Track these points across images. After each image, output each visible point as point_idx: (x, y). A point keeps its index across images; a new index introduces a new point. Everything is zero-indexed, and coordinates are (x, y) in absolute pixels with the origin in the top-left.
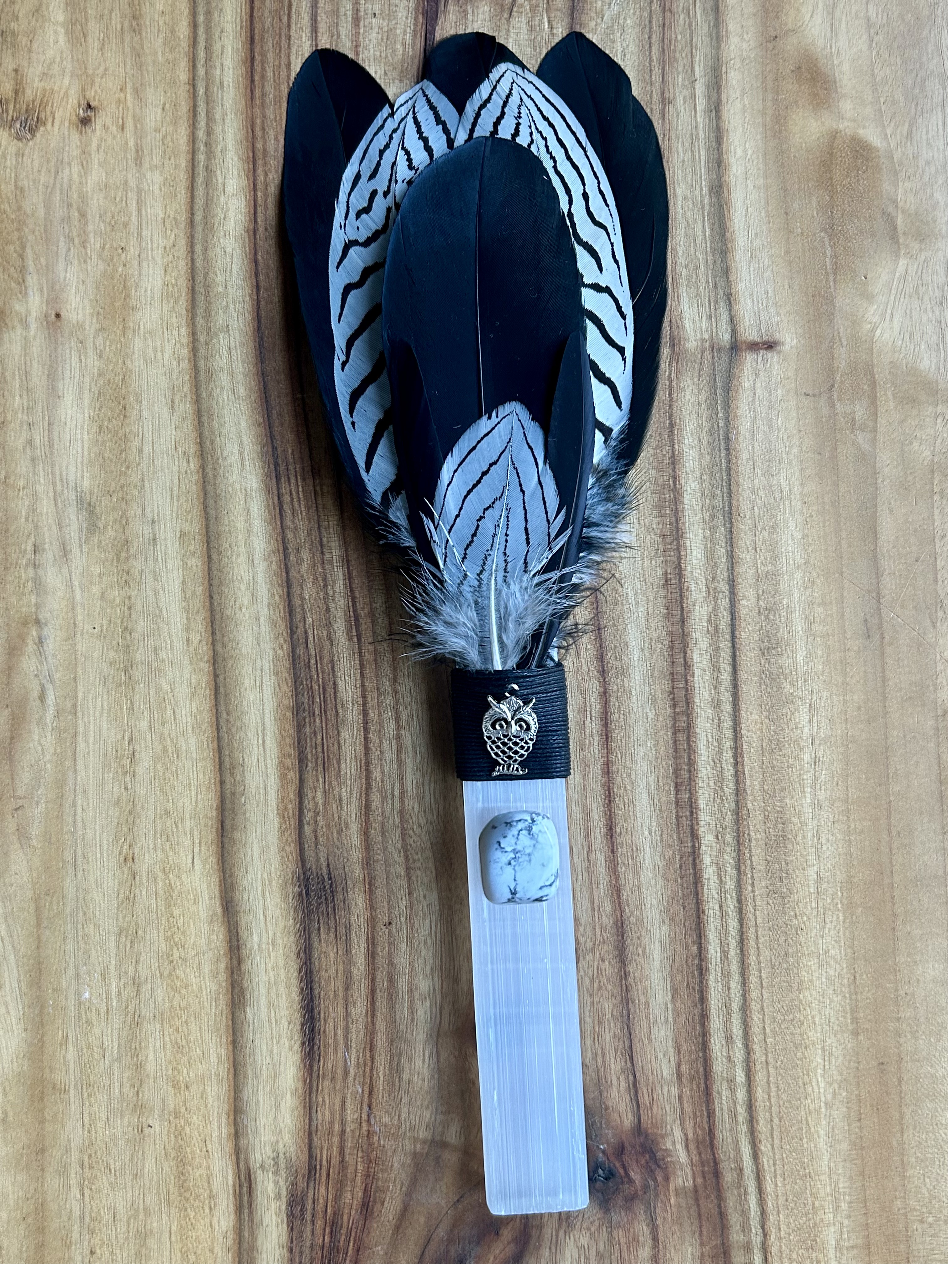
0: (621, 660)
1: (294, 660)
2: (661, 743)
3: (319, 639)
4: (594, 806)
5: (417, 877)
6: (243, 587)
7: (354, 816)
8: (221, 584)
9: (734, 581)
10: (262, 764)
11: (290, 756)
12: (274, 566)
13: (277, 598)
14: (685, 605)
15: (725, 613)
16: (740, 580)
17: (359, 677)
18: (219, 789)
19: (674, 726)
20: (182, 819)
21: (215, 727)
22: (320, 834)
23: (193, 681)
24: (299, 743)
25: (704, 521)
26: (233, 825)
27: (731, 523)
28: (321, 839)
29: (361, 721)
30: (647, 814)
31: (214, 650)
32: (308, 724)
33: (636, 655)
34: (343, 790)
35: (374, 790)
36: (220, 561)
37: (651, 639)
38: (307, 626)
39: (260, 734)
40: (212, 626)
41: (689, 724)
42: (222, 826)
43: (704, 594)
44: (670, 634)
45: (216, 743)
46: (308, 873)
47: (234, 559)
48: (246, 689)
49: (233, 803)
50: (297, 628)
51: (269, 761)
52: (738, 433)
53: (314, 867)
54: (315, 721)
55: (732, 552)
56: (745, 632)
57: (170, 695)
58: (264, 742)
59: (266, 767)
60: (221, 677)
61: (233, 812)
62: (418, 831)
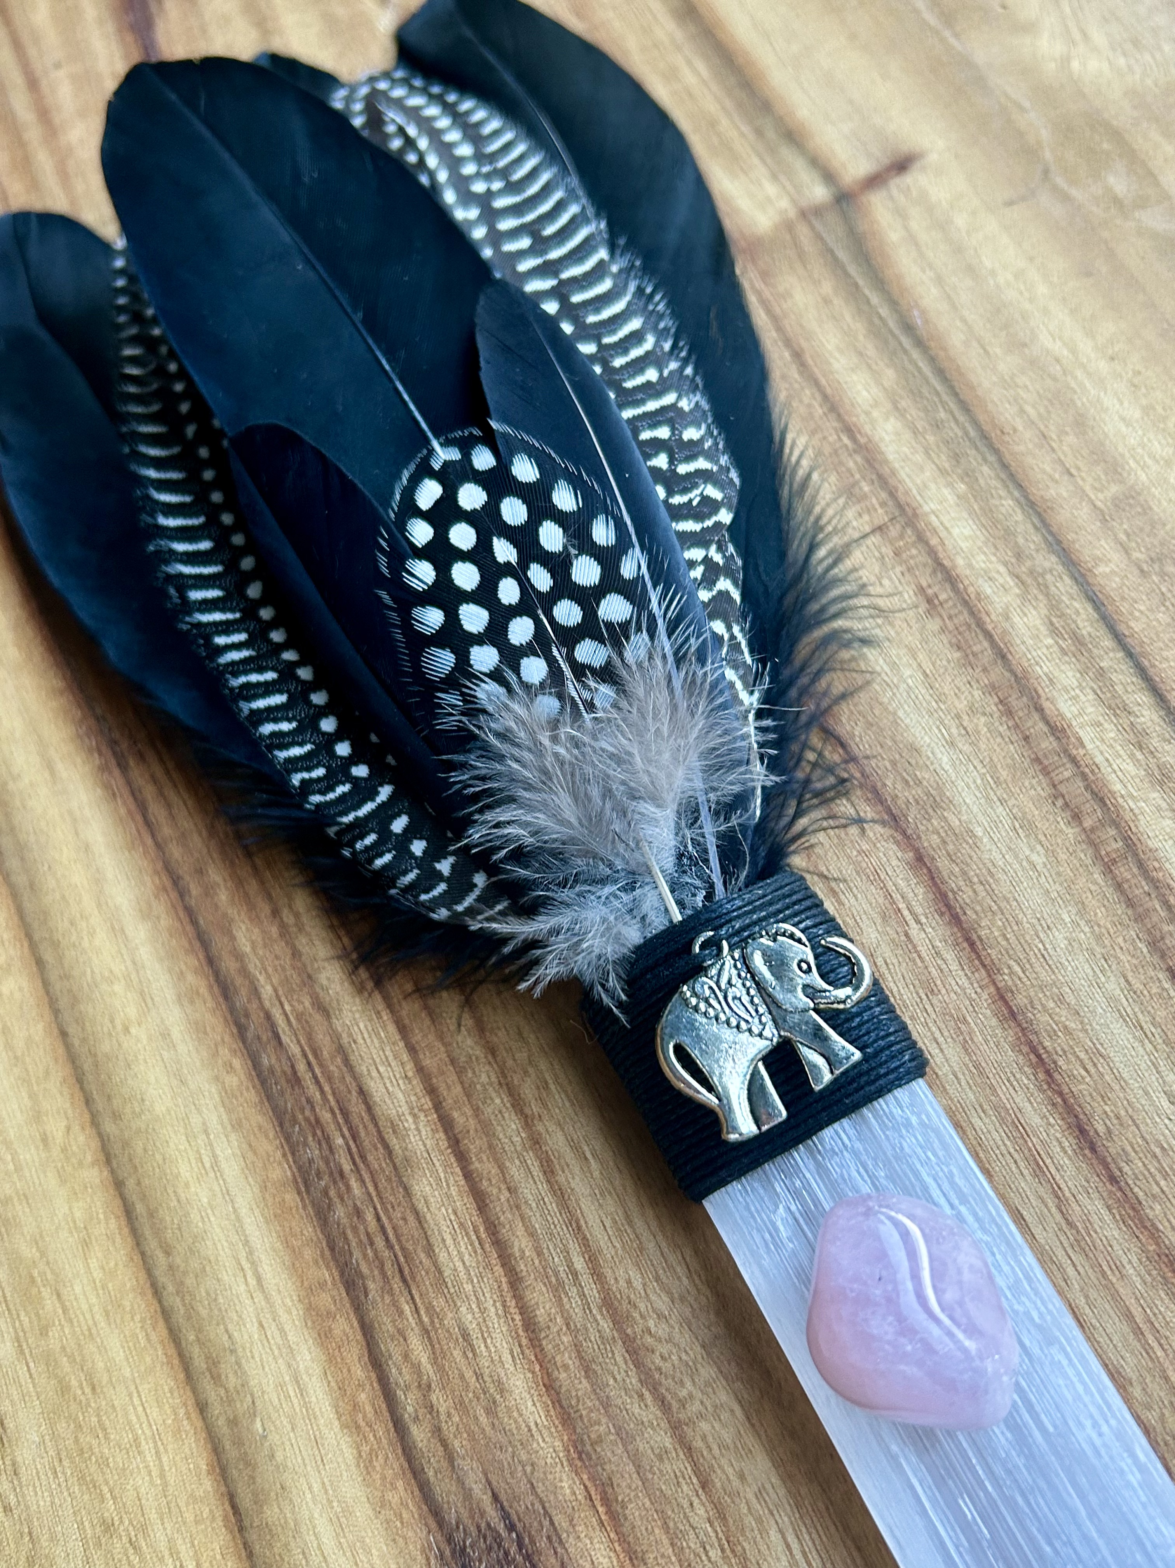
0: (919, 783)
1: (263, 1082)
2: (1091, 902)
3: (299, 1017)
4: (1020, 1099)
5: (704, 1438)
6: (118, 988)
7: (507, 1357)
8: (75, 1001)
9: (1059, 542)
10: (272, 1330)
11: (322, 1285)
12: (166, 921)
13: (190, 978)
14: (990, 627)
15: (1077, 605)
16: (1071, 536)
17: (405, 1057)
18: (199, 1424)
19: (1098, 857)
20: (144, 1529)
21: (149, 1292)
22: (448, 1430)
23: (78, 1214)
24: (332, 1249)
25: (943, 472)
26: (255, 1494)
27: (996, 452)
28: (457, 1444)
29: (444, 1144)
30: (1144, 1063)
31: (100, 1135)
32: (336, 1200)
33: (944, 759)
34: (463, 1309)
35: (530, 1280)
36: (60, 959)
37: (958, 716)
38: (267, 1004)
39: (246, 1266)
40: (82, 1088)
41: (1127, 839)
42: (234, 1507)
43: (1017, 591)
44: (992, 688)
45: (161, 1324)
46: (459, 1536)
47: (86, 944)
48: (187, 1185)
49: (238, 1442)
50: (247, 1016)
51: (284, 1317)
52: (923, 312)
53: (465, 1514)
54: (348, 1188)
55: (1026, 497)
56: (1137, 619)
57: (42, 1266)
58: (259, 1279)
59: (282, 1330)
60: (131, 1183)
61: (248, 1464)
62: (662, 1330)
